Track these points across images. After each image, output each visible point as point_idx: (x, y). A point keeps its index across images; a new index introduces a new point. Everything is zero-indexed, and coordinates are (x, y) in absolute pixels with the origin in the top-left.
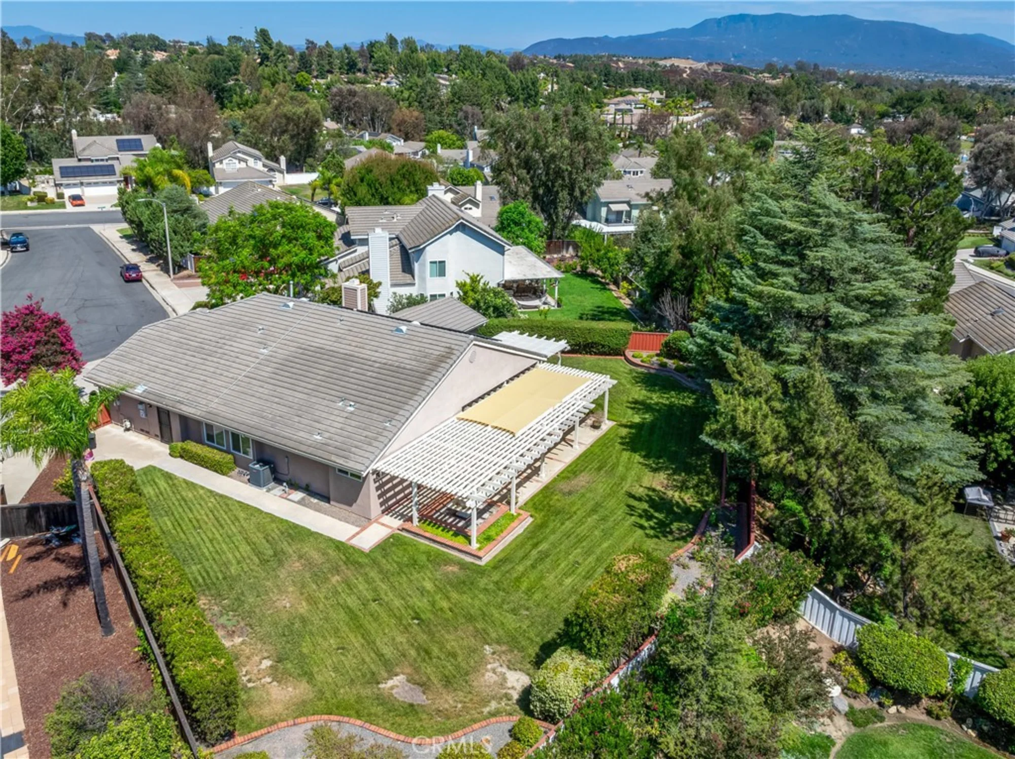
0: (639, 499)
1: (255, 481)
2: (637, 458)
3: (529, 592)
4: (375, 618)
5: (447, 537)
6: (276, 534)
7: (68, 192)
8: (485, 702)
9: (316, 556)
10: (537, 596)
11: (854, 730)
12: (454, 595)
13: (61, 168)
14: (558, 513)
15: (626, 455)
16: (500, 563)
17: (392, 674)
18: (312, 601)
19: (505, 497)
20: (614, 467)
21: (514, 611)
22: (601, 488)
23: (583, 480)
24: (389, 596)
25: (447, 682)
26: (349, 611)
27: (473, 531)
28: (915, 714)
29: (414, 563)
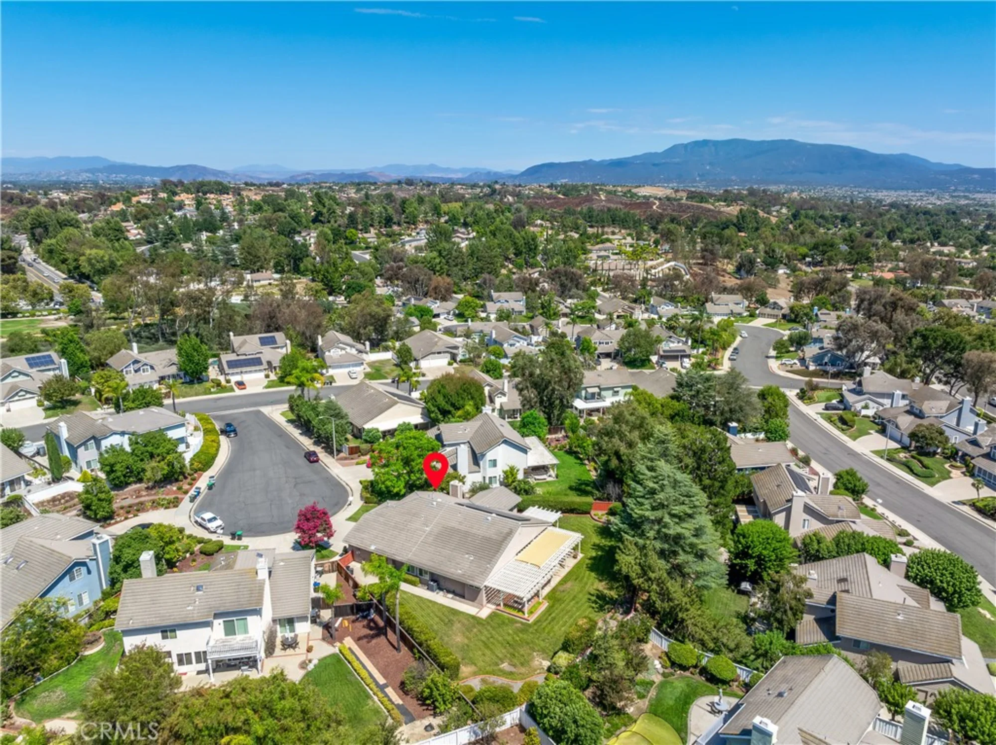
0: (593, 595)
1: (430, 589)
2: (593, 574)
3: (549, 633)
4: (493, 644)
5: (515, 613)
6: (446, 613)
7: (234, 379)
8: (536, 670)
9: (466, 622)
10: (552, 635)
11: (663, 679)
12: (521, 635)
13: (227, 362)
14: (558, 600)
15: (588, 572)
16: (537, 622)
17: (503, 663)
18: (467, 638)
19: (537, 595)
20: (583, 577)
21: (543, 640)
22: (577, 589)
23: (569, 585)
24: (496, 636)
25: (522, 664)
26: (483, 642)
27: (526, 609)
28: (687, 674)
29: (503, 623)
